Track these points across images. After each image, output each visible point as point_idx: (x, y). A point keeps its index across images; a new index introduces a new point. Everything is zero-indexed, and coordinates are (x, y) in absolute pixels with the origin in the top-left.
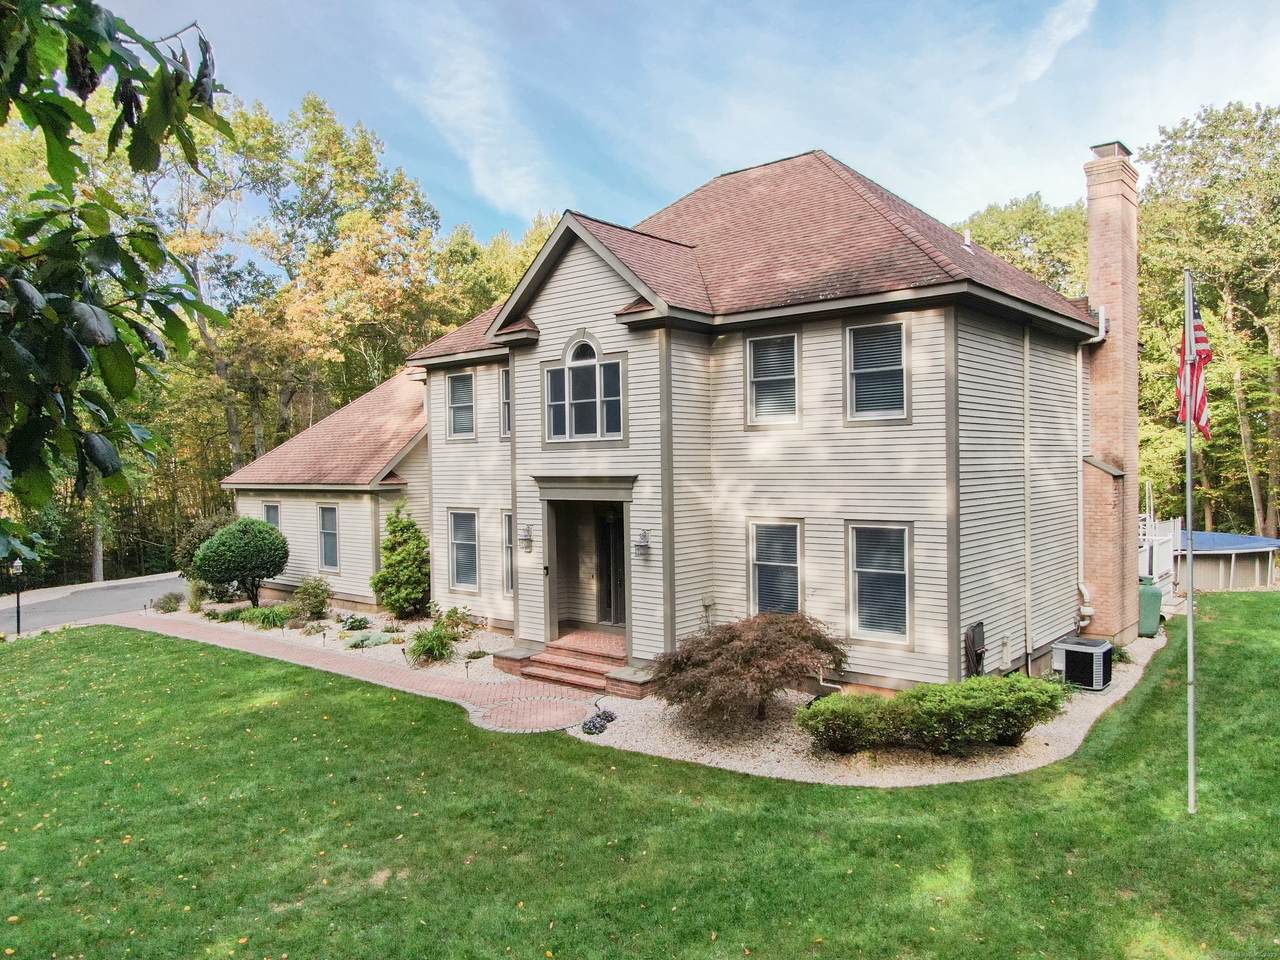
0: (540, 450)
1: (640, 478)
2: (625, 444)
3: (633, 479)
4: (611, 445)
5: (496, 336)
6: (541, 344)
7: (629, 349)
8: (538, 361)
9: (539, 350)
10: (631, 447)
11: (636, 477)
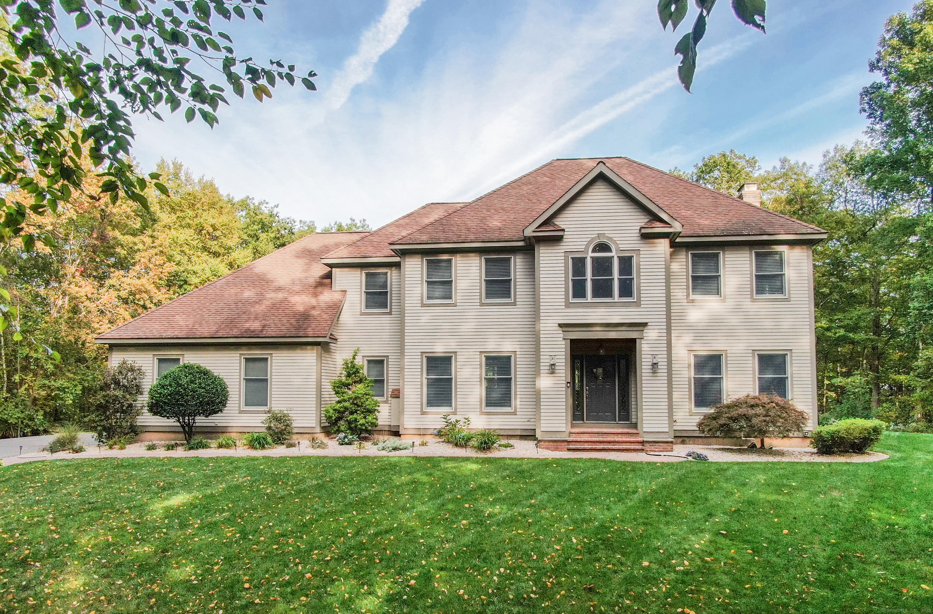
0: (564, 307)
1: (649, 324)
2: (638, 304)
3: (645, 325)
4: (626, 305)
5: (534, 231)
6: (565, 240)
7: (641, 249)
8: (563, 251)
9: (562, 244)
10: (642, 306)
11: (647, 323)
